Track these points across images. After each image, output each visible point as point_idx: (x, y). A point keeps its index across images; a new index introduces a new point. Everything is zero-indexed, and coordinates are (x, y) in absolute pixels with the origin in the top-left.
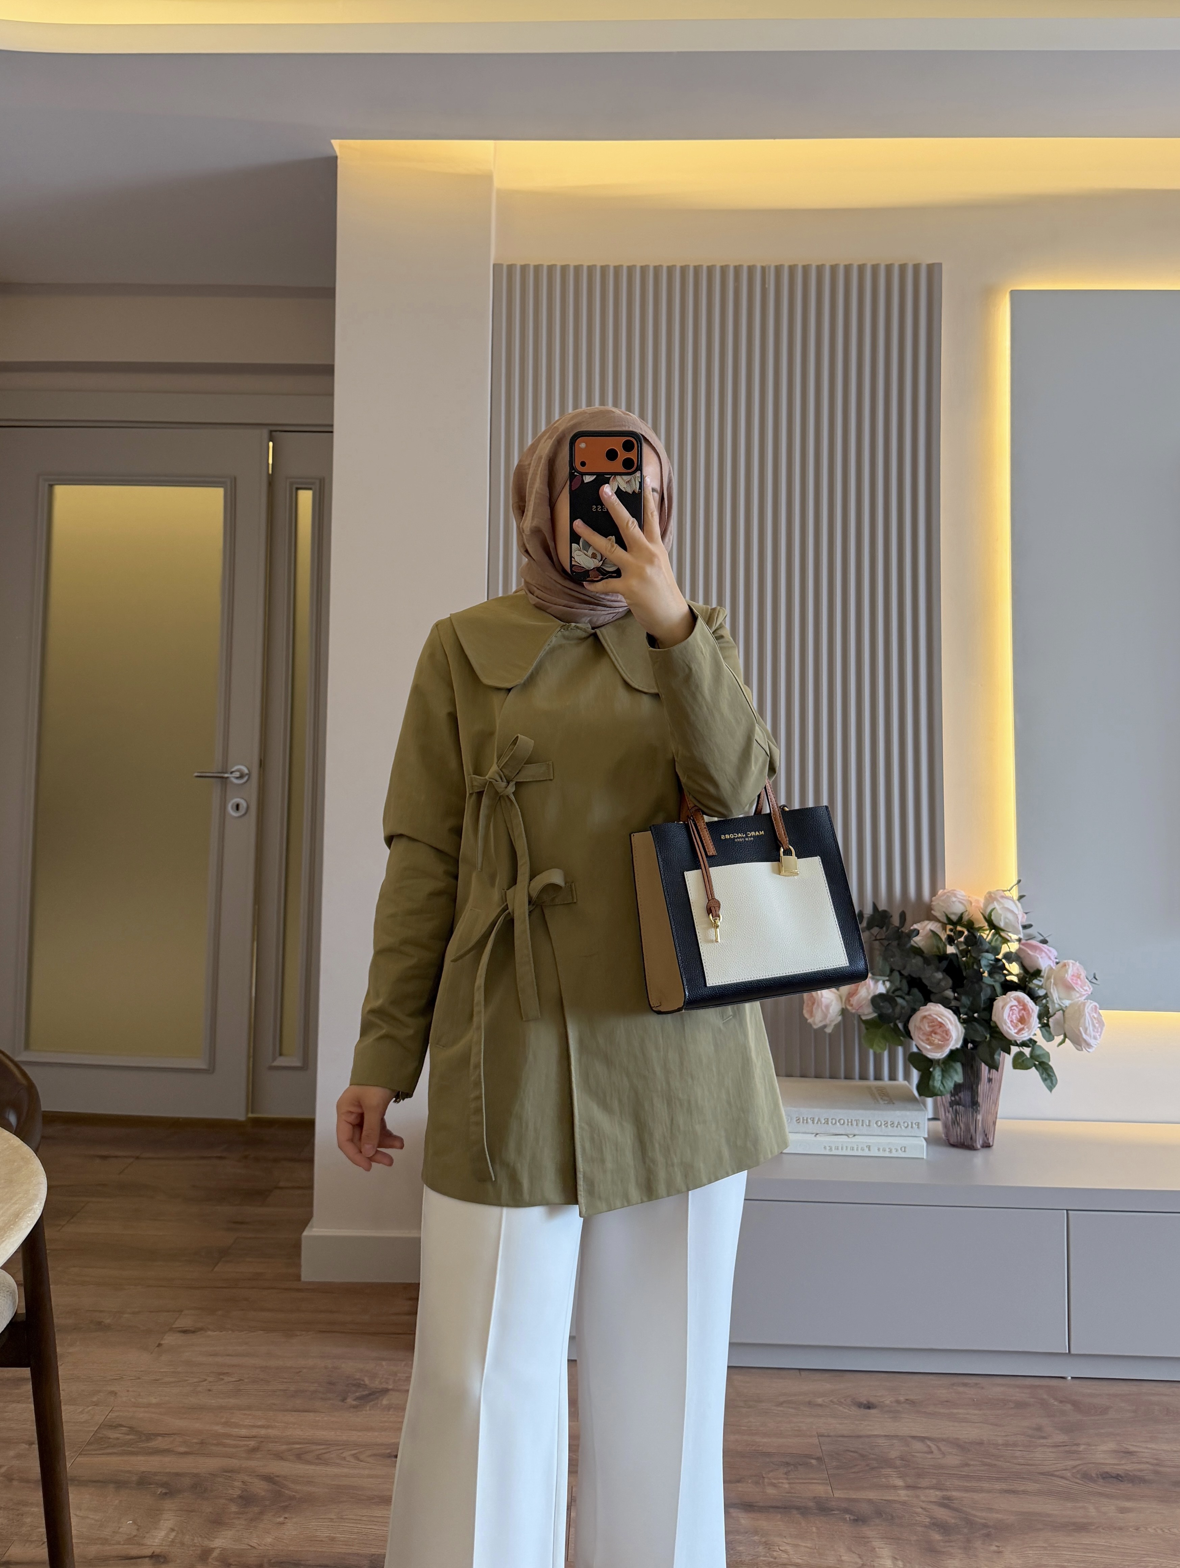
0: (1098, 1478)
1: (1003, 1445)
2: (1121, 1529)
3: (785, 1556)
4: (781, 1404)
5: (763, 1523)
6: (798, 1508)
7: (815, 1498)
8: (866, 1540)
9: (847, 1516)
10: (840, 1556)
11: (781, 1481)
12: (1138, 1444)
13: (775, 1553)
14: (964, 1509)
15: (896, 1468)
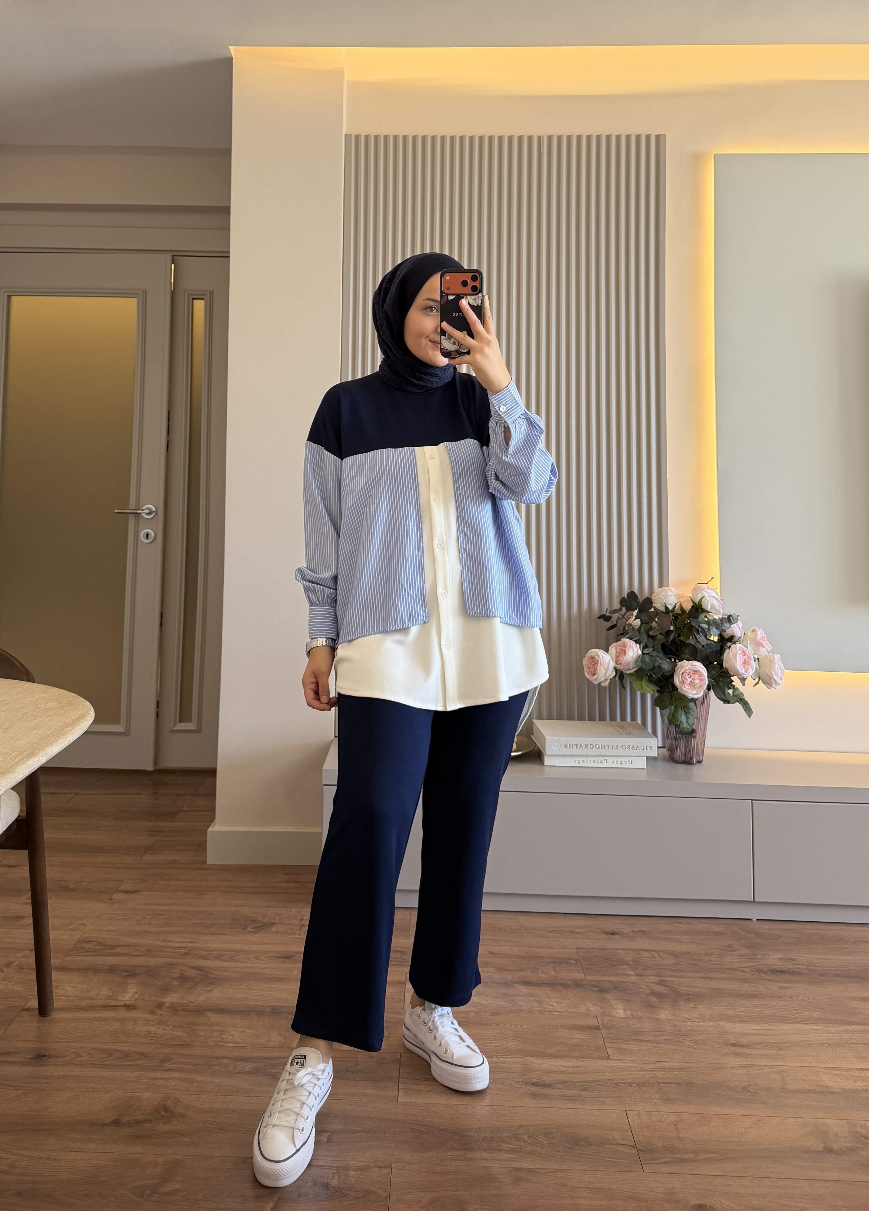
0: (768, 971)
1: (703, 954)
2: (780, 997)
3: (552, 1007)
4: (551, 932)
5: (537, 991)
6: (561, 984)
7: (573, 979)
8: (606, 1000)
9: (595, 989)
10: (589, 1008)
11: (549, 971)
12: (799, 955)
13: (544, 1006)
14: (674, 986)
15: (630, 965)
